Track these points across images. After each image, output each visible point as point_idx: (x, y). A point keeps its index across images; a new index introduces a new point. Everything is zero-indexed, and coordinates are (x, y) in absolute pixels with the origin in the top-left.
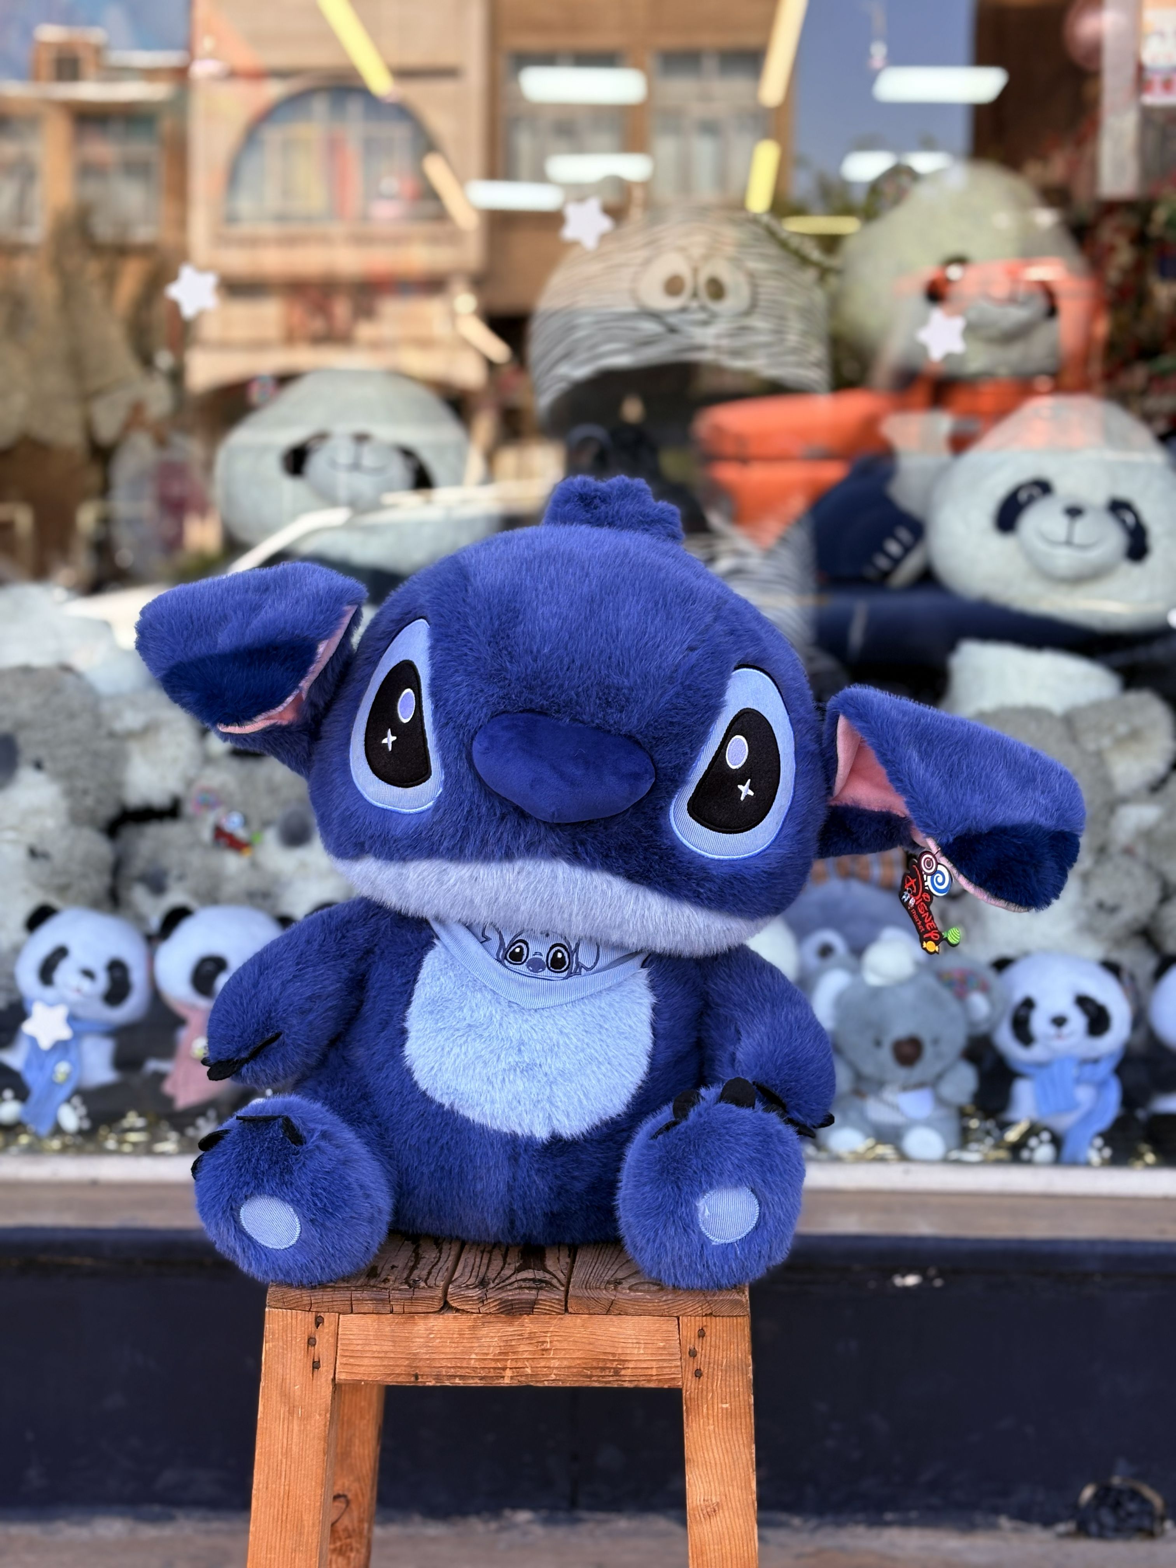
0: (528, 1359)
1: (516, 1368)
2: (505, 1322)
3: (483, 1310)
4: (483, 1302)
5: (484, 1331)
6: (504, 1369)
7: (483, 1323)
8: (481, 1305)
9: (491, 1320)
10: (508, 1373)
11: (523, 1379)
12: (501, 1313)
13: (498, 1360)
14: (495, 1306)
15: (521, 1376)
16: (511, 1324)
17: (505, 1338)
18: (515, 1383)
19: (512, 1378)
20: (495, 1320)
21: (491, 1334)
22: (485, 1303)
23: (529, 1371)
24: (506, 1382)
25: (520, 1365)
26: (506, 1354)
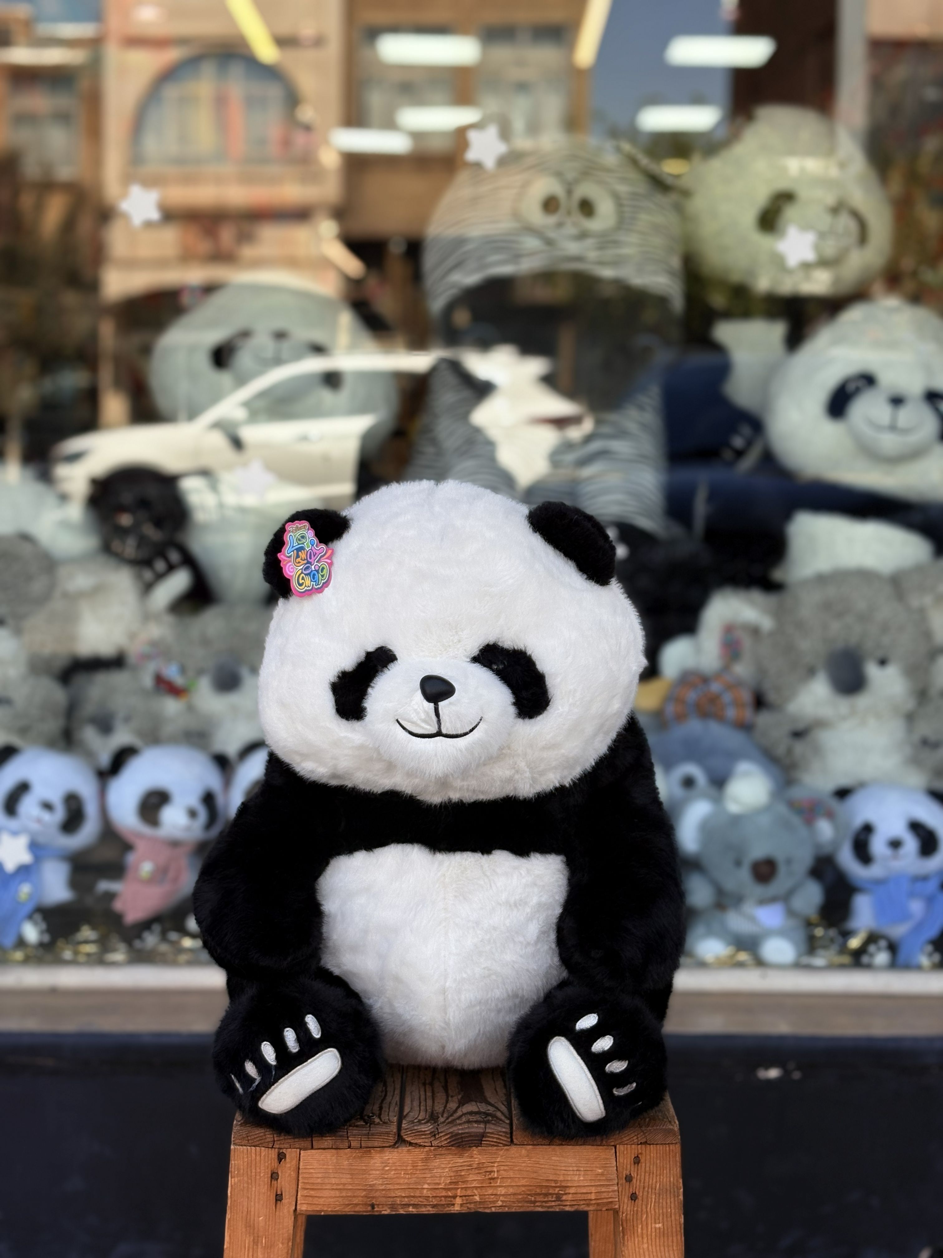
0: (476, 1188)
1: (465, 1196)
2: (456, 1154)
3: (435, 1143)
4: (435, 1135)
5: (436, 1163)
6: (455, 1197)
7: (435, 1155)
8: (433, 1138)
9: (443, 1152)
10: (458, 1201)
11: (472, 1206)
12: (452, 1146)
13: (449, 1189)
14: (446, 1139)
15: (470, 1203)
16: (461, 1156)
17: (454, 1169)
18: (465, 1210)
19: (462, 1205)
20: (446, 1152)
21: (443, 1166)
22: (437, 1136)
23: (477, 1198)
24: (457, 1208)
25: (469, 1192)
26: (456, 1183)
